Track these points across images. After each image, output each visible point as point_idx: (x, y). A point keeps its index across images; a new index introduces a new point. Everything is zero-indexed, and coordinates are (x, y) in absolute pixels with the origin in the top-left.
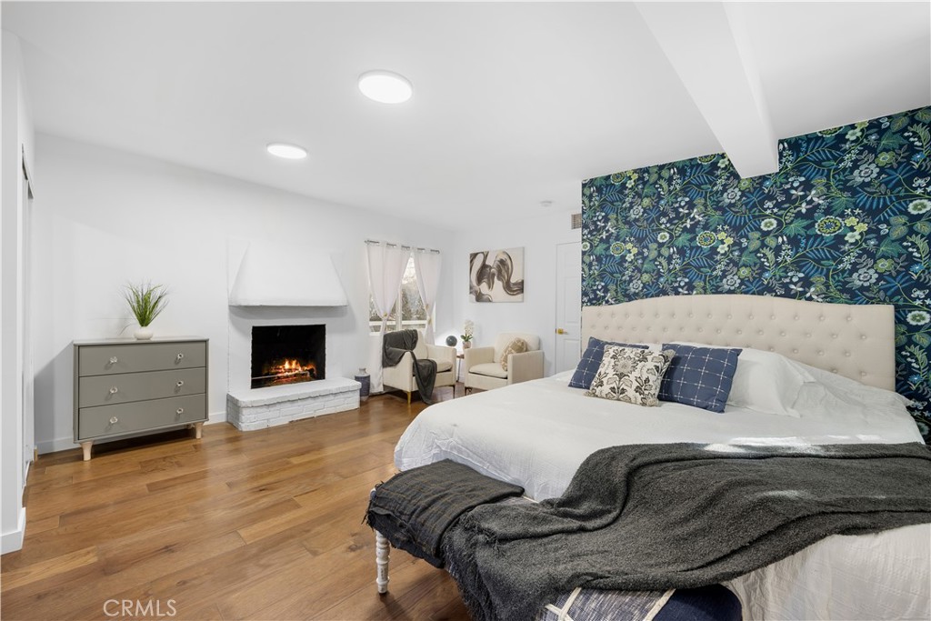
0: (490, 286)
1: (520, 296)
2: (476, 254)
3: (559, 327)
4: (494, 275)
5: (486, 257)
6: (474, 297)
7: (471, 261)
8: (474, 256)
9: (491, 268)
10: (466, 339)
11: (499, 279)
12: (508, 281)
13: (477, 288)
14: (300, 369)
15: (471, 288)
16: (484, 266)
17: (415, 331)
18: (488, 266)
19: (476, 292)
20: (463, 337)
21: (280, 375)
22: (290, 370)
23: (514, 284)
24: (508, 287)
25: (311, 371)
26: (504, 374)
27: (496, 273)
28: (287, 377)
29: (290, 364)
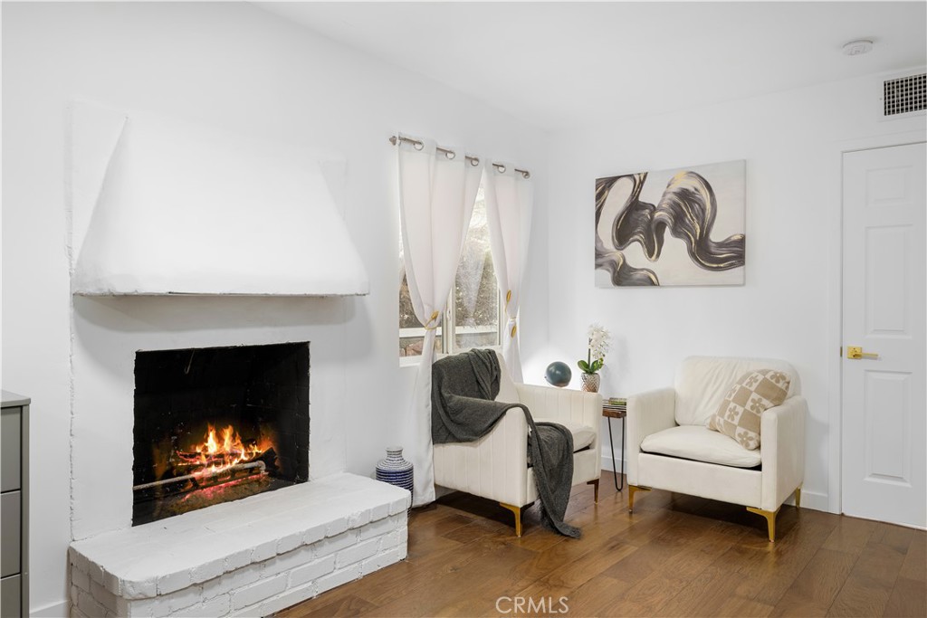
0: (652, 249)
1: (737, 271)
2: (610, 182)
3: (852, 343)
4: (661, 225)
5: (639, 184)
6: (607, 275)
7: (599, 196)
8: (605, 185)
9: (654, 209)
10: (589, 369)
11: (676, 233)
12: (704, 238)
13: (616, 255)
14: (242, 451)
15: (598, 255)
16: (635, 206)
17: (492, 353)
18: (645, 206)
19: (613, 264)
20: (583, 365)
21: (196, 474)
22: (220, 459)
23: (721, 245)
24: (703, 252)
25: (266, 458)
26: (753, 458)
27: (670, 221)
28: (215, 479)
29: (220, 439)
